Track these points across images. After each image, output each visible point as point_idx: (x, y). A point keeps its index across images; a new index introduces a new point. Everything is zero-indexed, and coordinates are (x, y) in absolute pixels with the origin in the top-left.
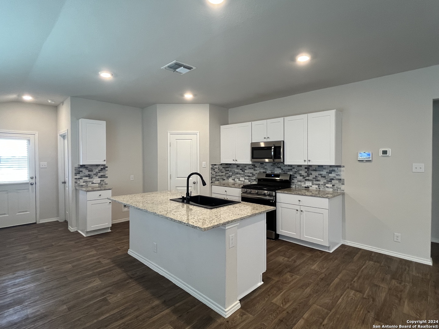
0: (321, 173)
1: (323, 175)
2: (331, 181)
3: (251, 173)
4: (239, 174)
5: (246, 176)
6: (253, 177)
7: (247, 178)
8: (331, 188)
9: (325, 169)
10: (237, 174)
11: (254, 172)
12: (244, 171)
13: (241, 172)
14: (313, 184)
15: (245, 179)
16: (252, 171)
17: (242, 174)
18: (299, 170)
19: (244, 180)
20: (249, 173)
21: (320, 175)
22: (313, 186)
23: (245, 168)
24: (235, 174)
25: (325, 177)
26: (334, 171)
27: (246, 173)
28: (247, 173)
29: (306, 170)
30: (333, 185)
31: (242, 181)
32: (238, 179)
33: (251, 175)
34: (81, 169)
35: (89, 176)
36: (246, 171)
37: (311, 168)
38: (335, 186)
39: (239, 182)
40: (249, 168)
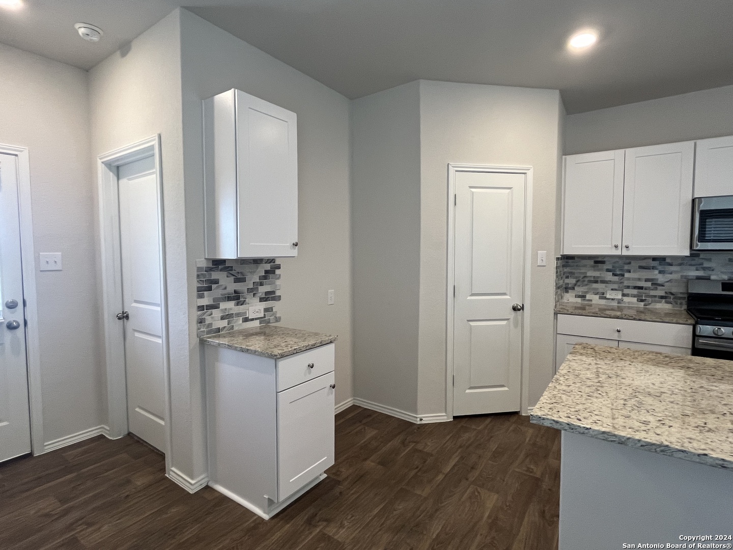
3: (647, 280)
4: (603, 282)
5: (628, 287)
6: (656, 289)
7: (635, 292)
10: (596, 282)
11: (661, 279)
12: (623, 275)
13: (609, 276)
15: (624, 295)
16: (652, 274)
17: (614, 283)
19: (620, 297)
20: (639, 279)
23: (626, 267)
24: (586, 283)
27: (628, 279)
28: (634, 279)
31: (612, 299)
32: (597, 297)
34: (215, 275)
35: (236, 297)
36: (627, 275)
39: (603, 302)
40: (641, 267)
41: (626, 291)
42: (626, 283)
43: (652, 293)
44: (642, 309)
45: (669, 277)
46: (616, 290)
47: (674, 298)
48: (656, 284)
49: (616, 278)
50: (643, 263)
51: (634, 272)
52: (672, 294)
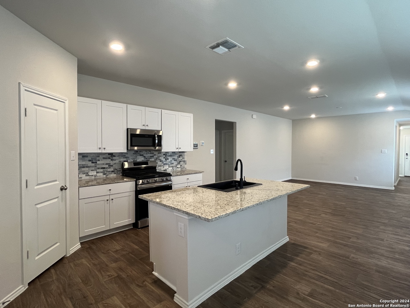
0: (174, 157)
1: (175, 159)
2: (180, 163)
3: (106, 164)
4: (87, 167)
5: (99, 168)
6: (110, 168)
7: (102, 170)
8: (180, 168)
9: (176, 154)
10: (84, 167)
11: (112, 163)
12: (96, 163)
13: (90, 164)
14: (169, 167)
15: (97, 173)
16: (108, 161)
17: (93, 167)
18: (159, 157)
19: (95, 174)
20: (103, 164)
21: (174, 159)
22: (169, 168)
23: (98, 158)
25: (176, 160)
26: (181, 155)
27: (99, 164)
28: (101, 164)
29: (164, 156)
30: (181, 166)
31: (92, 175)
32: (85, 175)
33: (107, 166)
36: (98, 162)
37: (168, 154)
38: (182, 166)
39: (88, 177)
40: (104, 158)
41: (98, 170)
42: (98, 166)
43: (109, 170)
44: (105, 178)
45: (114, 162)
46: (93, 170)
47: (117, 171)
48: (110, 166)
49: (93, 164)
50: (104, 156)
51: (101, 160)
52: (116, 169)
